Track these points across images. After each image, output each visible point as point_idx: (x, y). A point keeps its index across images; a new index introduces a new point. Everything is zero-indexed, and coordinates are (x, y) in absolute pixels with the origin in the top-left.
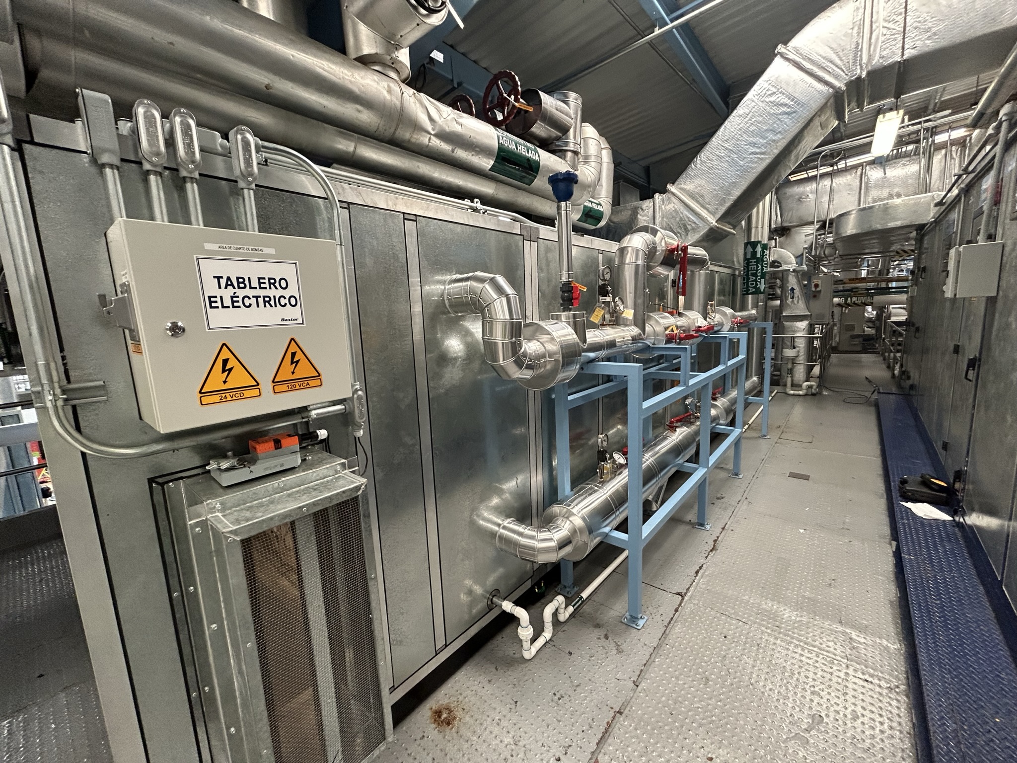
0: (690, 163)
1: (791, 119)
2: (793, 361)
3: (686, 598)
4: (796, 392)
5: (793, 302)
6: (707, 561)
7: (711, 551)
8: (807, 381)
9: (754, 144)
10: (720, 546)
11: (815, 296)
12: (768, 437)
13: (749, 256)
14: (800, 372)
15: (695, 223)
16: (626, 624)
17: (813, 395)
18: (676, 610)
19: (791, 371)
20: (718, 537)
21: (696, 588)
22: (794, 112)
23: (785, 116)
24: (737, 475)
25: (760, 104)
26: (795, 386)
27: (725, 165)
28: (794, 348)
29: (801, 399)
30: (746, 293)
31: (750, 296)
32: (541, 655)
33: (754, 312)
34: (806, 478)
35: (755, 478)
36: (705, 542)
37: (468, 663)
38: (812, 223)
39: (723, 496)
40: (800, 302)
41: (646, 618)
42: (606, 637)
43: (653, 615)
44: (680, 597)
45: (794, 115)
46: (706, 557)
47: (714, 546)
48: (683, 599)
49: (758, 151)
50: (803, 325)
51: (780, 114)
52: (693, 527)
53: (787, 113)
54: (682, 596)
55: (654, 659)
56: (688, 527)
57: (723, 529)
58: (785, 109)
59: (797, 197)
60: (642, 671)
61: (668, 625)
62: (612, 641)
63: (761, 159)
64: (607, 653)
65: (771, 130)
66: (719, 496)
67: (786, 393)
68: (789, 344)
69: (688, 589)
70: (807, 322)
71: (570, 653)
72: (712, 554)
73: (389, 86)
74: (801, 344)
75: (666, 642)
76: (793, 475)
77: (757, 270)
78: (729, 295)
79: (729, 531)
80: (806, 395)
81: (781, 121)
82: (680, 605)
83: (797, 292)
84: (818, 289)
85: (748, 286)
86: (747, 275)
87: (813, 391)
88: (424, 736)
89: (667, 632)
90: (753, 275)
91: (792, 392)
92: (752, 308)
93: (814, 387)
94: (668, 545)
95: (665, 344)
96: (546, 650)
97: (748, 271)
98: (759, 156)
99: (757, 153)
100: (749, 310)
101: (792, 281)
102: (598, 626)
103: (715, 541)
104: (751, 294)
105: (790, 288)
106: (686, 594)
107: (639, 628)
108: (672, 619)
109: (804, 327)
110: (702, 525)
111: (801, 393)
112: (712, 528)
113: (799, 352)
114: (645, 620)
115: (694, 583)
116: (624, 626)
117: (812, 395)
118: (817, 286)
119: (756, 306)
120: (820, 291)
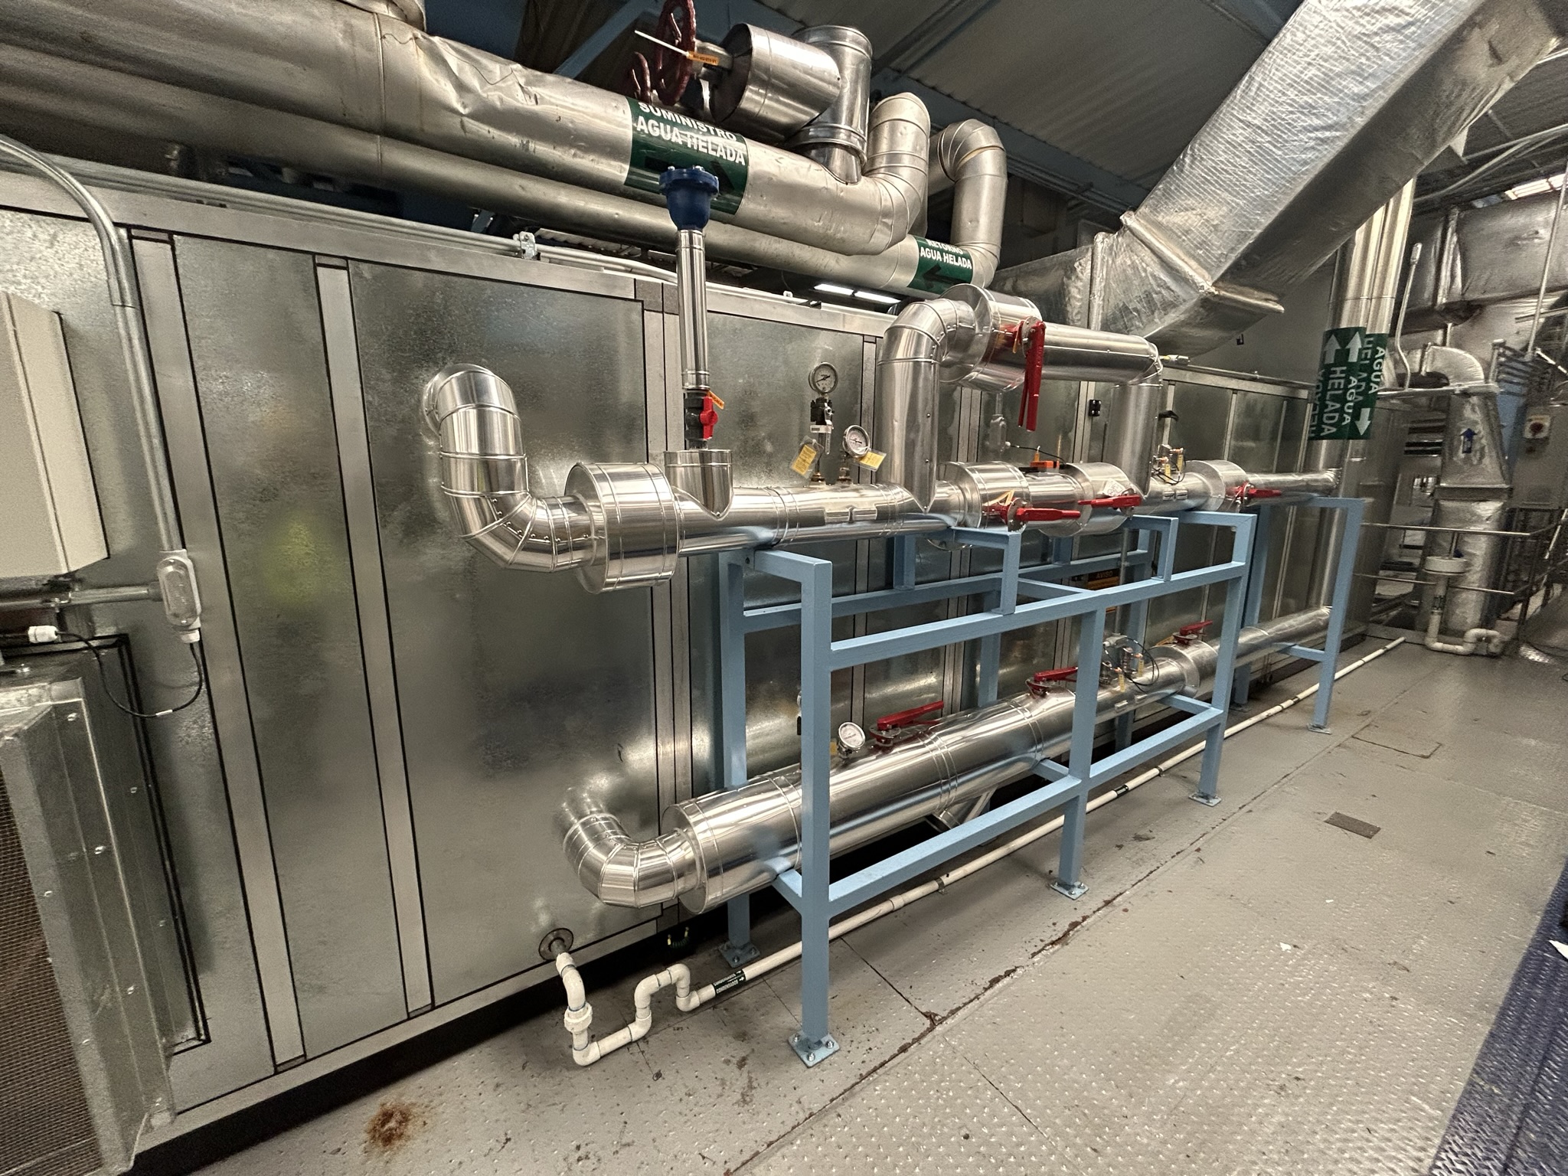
0: (1172, 164)
1: (1401, 42)
2: (1453, 583)
3: (939, 1029)
4: (1450, 647)
5: (1467, 460)
6: (1030, 962)
7: (1053, 943)
8: (1481, 627)
9: (1310, 109)
10: (1077, 939)
11: (1530, 451)
12: (1329, 730)
13: (1330, 360)
14: (1469, 606)
15: (1168, 288)
16: (793, 1049)
17: (1492, 656)
18: (904, 1049)
19: (1445, 604)
20: (1084, 918)
21: (972, 1014)
22: (1411, 24)
23: (1387, 37)
24: (1206, 797)
25: (1333, 16)
26: (1446, 631)
27: (1244, 161)
28: (1458, 555)
29: (1458, 661)
30: (1317, 435)
31: (1325, 442)
32: (604, 1065)
33: (1329, 475)
34: (1368, 831)
35: (1245, 809)
36: (1052, 921)
37: (488, 1043)
38: (1535, 293)
39: (1150, 835)
40: (1486, 461)
41: (837, 1047)
42: (742, 1063)
43: (855, 1044)
44: (928, 1023)
45: (1413, 28)
46: (1034, 955)
47: (1066, 934)
48: (931, 1029)
49: (1316, 122)
50: (1489, 509)
51: (1376, 34)
52: (1048, 887)
53: (1393, 29)
54: (932, 1020)
55: (796, 1138)
56: (1040, 884)
57: (1107, 903)
58: (1392, 20)
59: (1507, 236)
60: (757, 1153)
61: (869, 1074)
62: (745, 1075)
63: (1323, 141)
64: (720, 1096)
65: (1353, 72)
66: (1141, 833)
67: (1424, 646)
68: (1446, 545)
69: (953, 1012)
70: (1498, 504)
71: (658, 1075)
72: (1051, 950)
73: (348, 24)
74: (1479, 550)
75: (839, 1110)
76: (1340, 821)
77: (1346, 389)
78: (1274, 438)
79: (1119, 911)
80: (1472, 654)
81: (1377, 50)
82: (917, 1040)
83: (1483, 438)
84: (1542, 435)
85: (1320, 422)
86: (1322, 399)
87: (1492, 648)
88: (339, 1150)
89: (857, 1088)
90: (1334, 398)
91: (1439, 645)
92: (1327, 467)
93: (1495, 641)
94: (973, 913)
95: (983, 525)
96: (625, 1055)
97: (1325, 390)
98: (1319, 134)
99: (1316, 129)
100: (1316, 471)
101: (1472, 415)
102: (742, 1036)
103: (1074, 925)
104: (1328, 437)
105: (1464, 430)
106: (941, 1022)
107: (810, 1064)
108: (882, 1065)
109: (1489, 513)
110: (1069, 887)
111: (1460, 648)
112: (1085, 896)
113: (1468, 564)
114: (830, 1051)
115: (976, 1002)
116: (788, 1052)
117: (1484, 656)
118: (1537, 428)
119: (1336, 462)
120: (1547, 438)
